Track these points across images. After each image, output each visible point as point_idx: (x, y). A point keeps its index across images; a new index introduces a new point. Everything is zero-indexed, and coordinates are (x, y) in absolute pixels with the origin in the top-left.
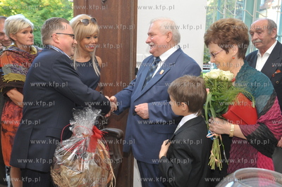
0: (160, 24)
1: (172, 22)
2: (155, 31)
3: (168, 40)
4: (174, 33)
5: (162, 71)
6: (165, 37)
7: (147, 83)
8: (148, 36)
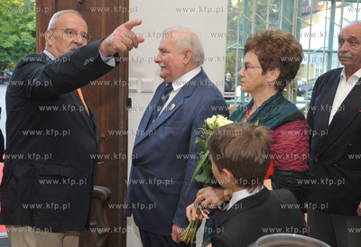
0: (176, 36)
1: (193, 35)
2: (169, 48)
3: (186, 61)
4: (195, 52)
5: (173, 106)
6: (181, 57)
7: (153, 121)
8: (158, 52)
